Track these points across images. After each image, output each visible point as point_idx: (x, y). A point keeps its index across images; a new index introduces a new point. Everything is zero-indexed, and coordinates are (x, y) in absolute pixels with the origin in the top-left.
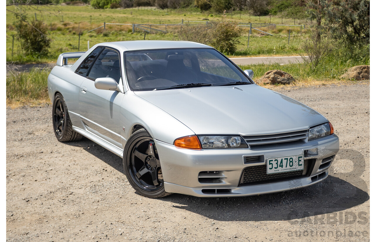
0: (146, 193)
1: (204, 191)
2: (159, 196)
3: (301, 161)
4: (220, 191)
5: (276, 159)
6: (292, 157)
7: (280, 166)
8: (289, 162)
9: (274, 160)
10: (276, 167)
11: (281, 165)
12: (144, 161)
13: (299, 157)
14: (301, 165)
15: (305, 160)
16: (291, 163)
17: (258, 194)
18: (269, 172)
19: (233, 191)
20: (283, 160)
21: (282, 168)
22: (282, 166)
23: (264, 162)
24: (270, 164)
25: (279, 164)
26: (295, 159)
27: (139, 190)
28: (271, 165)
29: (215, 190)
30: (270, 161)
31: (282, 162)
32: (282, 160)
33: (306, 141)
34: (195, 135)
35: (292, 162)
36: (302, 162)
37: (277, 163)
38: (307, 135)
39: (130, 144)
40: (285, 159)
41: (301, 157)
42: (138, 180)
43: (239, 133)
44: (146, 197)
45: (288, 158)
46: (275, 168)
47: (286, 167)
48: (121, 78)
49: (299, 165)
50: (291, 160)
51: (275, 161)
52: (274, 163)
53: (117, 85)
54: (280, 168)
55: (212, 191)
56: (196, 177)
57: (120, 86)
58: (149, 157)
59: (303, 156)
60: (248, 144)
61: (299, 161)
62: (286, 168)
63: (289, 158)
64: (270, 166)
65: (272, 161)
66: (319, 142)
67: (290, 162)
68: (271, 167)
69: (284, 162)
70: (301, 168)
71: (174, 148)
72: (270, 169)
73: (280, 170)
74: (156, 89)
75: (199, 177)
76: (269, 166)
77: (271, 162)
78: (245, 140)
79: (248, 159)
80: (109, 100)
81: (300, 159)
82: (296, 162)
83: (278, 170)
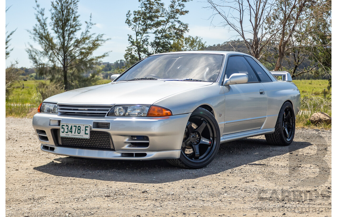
3: (87, 130)
6: (80, 126)
7: (70, 132)
9: (65, 125)
10: (67, 132)
11: (71, 131)
13: (86, 127)
14: (87, 134)
16: (79, 131)
18: (62, 135)
20: (73, 126)
21: (72, 133)
22: (72, 132)
24: (62, 128)
25: (69, 129)
26: (83, 128)
28: (63, 129)
29: (48, 147)
30: (62, 126)
31: (71, 128)
32: (72, 126)
35: (80, 129)
36: (88, 132)
37: (68, 129)
40: (74, 126)
41: (88, 127)
43: (58, 102)
46: (66, 132)
47: (75, 133)
49: (85, 134)
50: (79, 128)
51: (66, 126)
52: (66, 128)
54: (69, 133)
61: (86, 130)
65: (64, 126)
67: (78, 129)
69: (74, 128)
70: (88, 137)
72: (62, 132)
73: (70, 135)
77: (63, 127)
78: (58, 107)
81: (87, 128)
82: (83, 130)
83: (69, 135)
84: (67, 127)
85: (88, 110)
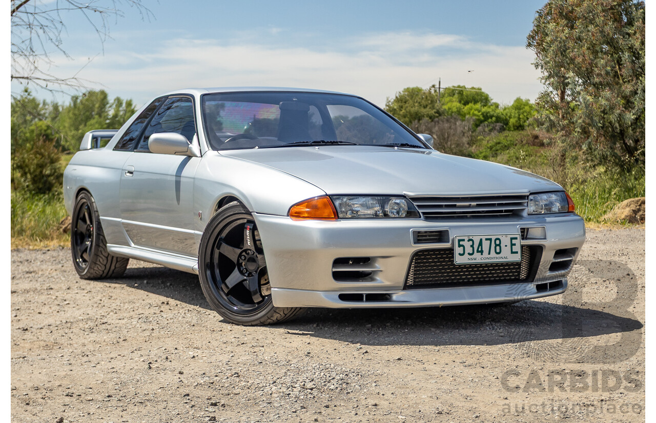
0: (239, 318)
1: (343, 297)
2: (262, 320)
3: (515, 245)
4: (371, 298)
5: (471, 238)
6: (499, 237)
7: (478, 251)
8: (493, 245)
9: (467, 239)
10: (471, 252)
11: (480, 249)
12: (236, 262)
13: (512, 239)
14: (517, 253)
15: (522, 246)
16: (498, 248)
17: (440, 305)
18: (459, 260)
19: (394, 297)
20: (484, 241)
21: (482, 254)
22: (482, 252)
23: (449, 242)
24: (460, 246)
25: (476, 246)
26: (505, 241)
27: (227, 315)
28: (462, 248)
29: (362, 294)
30: (459, 241)
31: (481, 244)
32: (481, 240)
33: (525, 214)
34: (327, 195)
35: (499, 245)
36: (517, 248)
37: (472, 246)
38: (526, 204)
39: (210, 233)
40: (486, 239)
41: (516, 238)
42: (225, 298)
43: (404, 193)
44: (238, 325)
45: (491, 239)
46: (469, 254)
47: (489, 254)
48: (196, 134)
49: (512, 252)
50: (498, 242)
51: (469, 240)
52: (467, 245)
53: (189, 145)
54: (477, 255)
55: (357, 298)
56: (329, 269)
57: (194, 147)
58: (244, 253)
59: (518, 237)
60: (420, 211)
61: (512, 245)
62: (489, 256)
63: (493, 238)
64: (460, 250)
65: (464, 240)
66: (548, 219)
67: (496, 245)
68: (462, 252)
69: (486, 245)
70: (517, 258)
71: (289, 221)
72: (460, 254)
73: (478, 259)
74: (257, 147)
75: (334, 270)
76: (458, 250)
77: (461, 243)
78: (415, 204)
79: (420, 237)
80: (175, 174)
81: (514, 242)
82: (506, 246)
83: (475, 259)
84: (471, 243)
85: (478, 206)
